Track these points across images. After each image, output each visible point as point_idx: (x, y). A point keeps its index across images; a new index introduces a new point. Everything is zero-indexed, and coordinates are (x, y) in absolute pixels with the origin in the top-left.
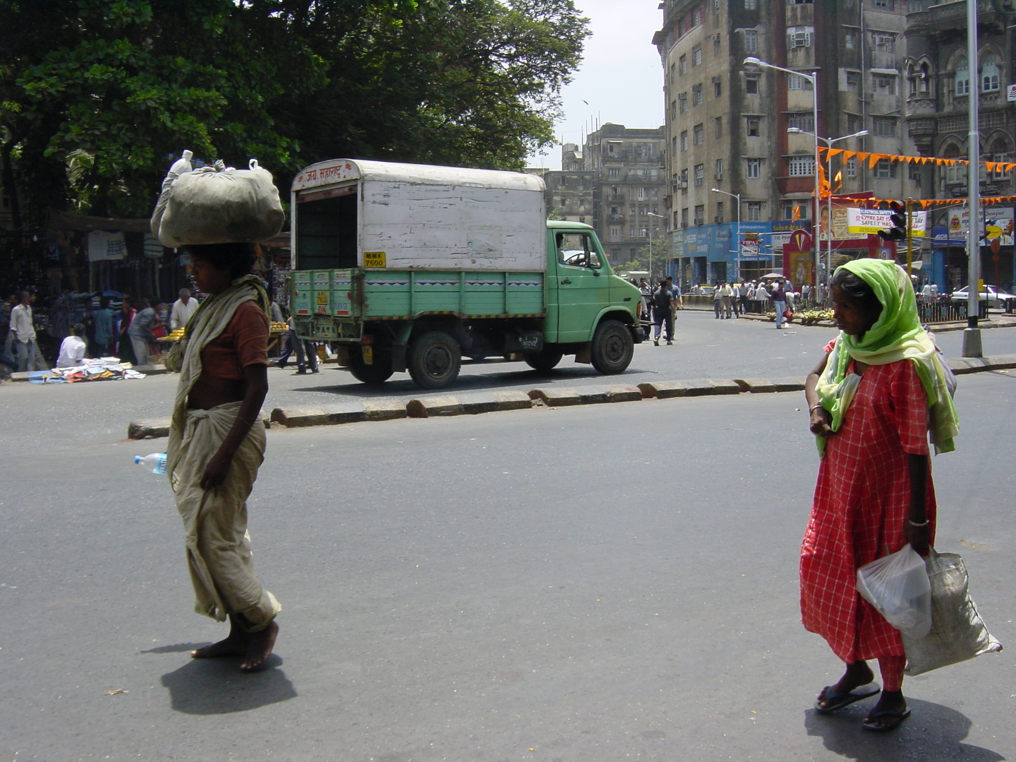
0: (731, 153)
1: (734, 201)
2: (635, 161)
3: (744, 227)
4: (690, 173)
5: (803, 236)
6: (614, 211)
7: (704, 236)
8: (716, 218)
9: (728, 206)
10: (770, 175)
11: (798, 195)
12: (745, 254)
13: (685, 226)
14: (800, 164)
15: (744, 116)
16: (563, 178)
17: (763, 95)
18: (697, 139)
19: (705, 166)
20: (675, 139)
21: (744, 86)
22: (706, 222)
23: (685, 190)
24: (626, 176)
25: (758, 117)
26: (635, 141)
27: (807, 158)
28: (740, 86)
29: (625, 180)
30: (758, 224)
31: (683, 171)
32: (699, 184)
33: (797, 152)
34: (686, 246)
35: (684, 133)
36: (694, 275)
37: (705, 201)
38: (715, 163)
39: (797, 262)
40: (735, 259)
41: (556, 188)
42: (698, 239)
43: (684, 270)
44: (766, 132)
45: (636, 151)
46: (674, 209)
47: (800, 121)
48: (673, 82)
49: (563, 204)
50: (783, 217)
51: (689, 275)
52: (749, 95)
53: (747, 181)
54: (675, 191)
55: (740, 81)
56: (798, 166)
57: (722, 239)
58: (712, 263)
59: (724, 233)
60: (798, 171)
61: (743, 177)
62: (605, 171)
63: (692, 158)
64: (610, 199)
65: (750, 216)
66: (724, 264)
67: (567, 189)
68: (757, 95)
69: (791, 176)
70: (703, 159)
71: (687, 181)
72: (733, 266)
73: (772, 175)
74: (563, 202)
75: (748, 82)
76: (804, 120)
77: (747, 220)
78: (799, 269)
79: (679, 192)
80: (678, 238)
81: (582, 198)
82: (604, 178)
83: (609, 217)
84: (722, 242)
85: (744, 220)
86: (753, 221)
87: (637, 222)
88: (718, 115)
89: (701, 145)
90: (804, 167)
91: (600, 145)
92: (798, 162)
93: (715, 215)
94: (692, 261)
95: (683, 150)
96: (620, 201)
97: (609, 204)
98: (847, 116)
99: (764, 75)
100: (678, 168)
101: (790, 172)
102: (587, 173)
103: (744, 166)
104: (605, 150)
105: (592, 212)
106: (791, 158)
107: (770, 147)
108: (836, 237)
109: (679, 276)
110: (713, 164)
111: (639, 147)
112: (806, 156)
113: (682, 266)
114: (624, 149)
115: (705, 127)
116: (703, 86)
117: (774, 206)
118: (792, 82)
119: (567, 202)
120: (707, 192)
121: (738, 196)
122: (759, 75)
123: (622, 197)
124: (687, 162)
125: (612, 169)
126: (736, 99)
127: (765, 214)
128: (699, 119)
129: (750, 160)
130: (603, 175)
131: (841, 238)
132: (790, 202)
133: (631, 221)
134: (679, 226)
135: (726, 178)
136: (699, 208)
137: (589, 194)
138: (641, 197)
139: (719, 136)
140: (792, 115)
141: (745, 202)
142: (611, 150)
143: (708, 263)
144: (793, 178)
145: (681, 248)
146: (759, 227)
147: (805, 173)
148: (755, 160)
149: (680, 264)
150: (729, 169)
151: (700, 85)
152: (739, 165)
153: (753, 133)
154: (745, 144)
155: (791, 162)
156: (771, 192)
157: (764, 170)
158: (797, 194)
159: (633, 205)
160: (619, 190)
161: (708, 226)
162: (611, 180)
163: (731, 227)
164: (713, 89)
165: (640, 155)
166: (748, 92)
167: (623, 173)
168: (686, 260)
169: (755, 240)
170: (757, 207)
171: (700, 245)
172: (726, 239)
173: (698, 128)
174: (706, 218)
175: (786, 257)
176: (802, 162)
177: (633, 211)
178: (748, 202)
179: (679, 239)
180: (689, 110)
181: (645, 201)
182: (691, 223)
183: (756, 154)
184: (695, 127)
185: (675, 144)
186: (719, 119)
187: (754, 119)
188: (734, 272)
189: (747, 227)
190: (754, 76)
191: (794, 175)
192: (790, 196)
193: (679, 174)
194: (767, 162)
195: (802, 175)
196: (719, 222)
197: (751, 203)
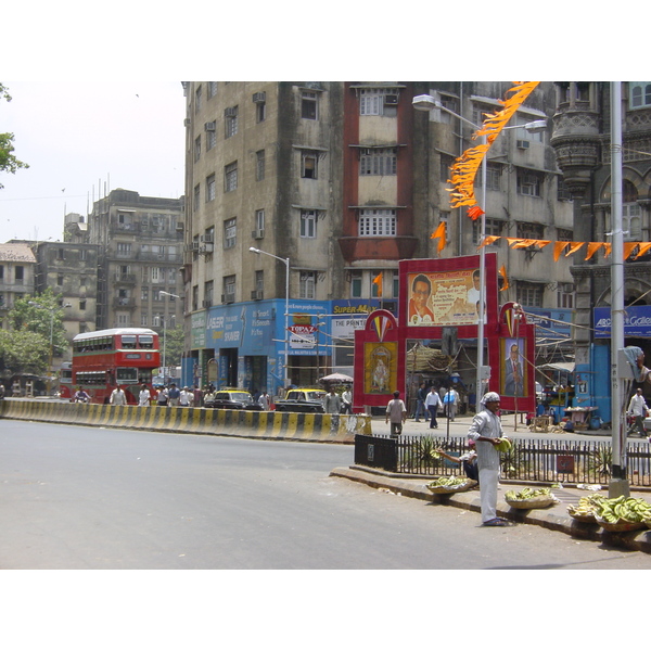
0: (278, 199)
1: (280, 267)
2: (150, 236)
3: (293, 306)
4: (218, 233)
5: (385, 320)
6: (123, 294)
7: (235, 319)
8: (254, 293)
9: (270, 275)
10: (331, 234)
11: (372, 263)
12: (294, 345)
13: (208, 305)
14: (375, 220)
15: (296, 149)
16: (61, 251)
17: (324, 122)
18: (228, 185)
19: (239, 220)
20: (197, 188)
21: (298, 107)
22: (238, 299)
23: (209, 255)
24: (139, 252)
25: (316, 153)
26: (150, 212)
27: (384, 212)
28: (293, 106)
29: (137, 257)
30: (312, 303)
31: (208, 230)
32: (229, 246)
33: (371, 203)
34: (209, 333)
35: (210, 178)
36: (219, 374)
37: (238, 269)
38: (253, 214)
39: (375, 357)
40: (280, 352)
41: (51, 263)
42: (226, 323)
43: (205, 367)
44: (327, 174)
45: (151, 223)
46: (194, 283)
47: (376, 158)
48: (197, 111)
49: (60, 282)
50: (349, 295)
51: (213, 374)
52: (305, 121)
53: (299, 241)
54: (196, 258)
55: (293, 99)
56: (371, 223)
57: (261, 323)
58: (246, 357)
59: (265, 314)
60: (371, 230)
61: (294, 236)
62: (114, 246)
63: (221, 210)
64: (118, 279)
65: (303, 290)
66: (263, 359)
67: (65, 265)
68: (316, 122)
69: (360, 236)
70: (237, 211)
71: (212, 243)
72: (277, 362)
73: (334, 235)
74: (60, 280)
75: (305, 103)
76: (382, 158)
77: (297, 296)
78: (378, 369)
79: (202, 258)
80: (198, 321)
81: (84, 277)
82: (111, 254)
83: (115, 300)
84: (261, 328)
85: (294, 296)
86: (306, 298)
87: (150, 308)
88: (259, 148)
89: (235, 191)
90: (381, 224)
91: (107, 214)
92: (371, 217)
93: (251, 288)
94: (217, 354)
95: (208, 200)
96: (129, 282)
97: (117, 285)
98: (439, 157)
99: (326, 94)
100: (200, 227)
101: (360, 231)
102: (91, 247)
103: (296, 219)
104: (113, 220)
105: (95, 294)
106: (362, 211)
107: (331, 195)
108: (437, 321)
109: (197, 375)
110: (250, 217)
111: (156, 219)
112: (384, 209)
113: (203, 362)
114: (137, 221)
115: (240, 165)
116: (240, 109)
117: (335, 279)
118: (366, 106)
119: (65, 281)
120: (240, 256)
121: (287, 261)
122: (320, 93)
123: (133, 277)
124: (213, 216)
125: (122, 244)
126: (287, 124)
127: (323, 289)
128: (231, 156)
129: (303, 211)
130: (110, 250)
131: (444, 323)
132: (359, 272)
133: (143, 307)
134: (200, 305)
135: (270, 236)
136: (229, 279)
137: (93, 272)
138: (156, 278)
139: (260, 176)
140: (364, 150)
141: (296, 271)
142: (122, 220)
143: (241, 358)
144: (363, 239)
145: (202, 336)
146: (315, 307)
147: (381, 233)
148: (311, 213)
149: (200, 358)
150: (273, 224)
151: (236, 107)
152: (288, 217)
153: (309, 174)
154: (297, 189)
155: (362, 217)
156: (332, 259)
157: (323, 227)
158: (369, 261)
159: (145, 288)
160: (129, 269)
161: (240, 305)
162: (120, 256)
163: (275, 305)
164: (253, 112)
165: (155, 228)
166: (303, 117)
167: (135, 248)
168: (209, 353)
169: (308, 326)
170: (312, 279)
171: (230, 331)
172: (267, 323)
173: (230, 168)
174: (239, 293)
175: (360, 350)
176: (377, 216)
177: (145, 295)
178: (300, 271)
179: (200, 323)
180: (219, 144)
181: (160, 284)
182: (217, 300)
183: (312, 204)
184: (227, 167)
185: (197, 194)
186: (261, 153)
187: (312, 155)
188: (277, 370)
189: (298, 307)
190: (313, 95)
191: (365, 235)
192: (359, 264)
193: (202, 233)
194: (327, 217)
195: (378, 235)
196: (257, 299)
197: (303, 273)
